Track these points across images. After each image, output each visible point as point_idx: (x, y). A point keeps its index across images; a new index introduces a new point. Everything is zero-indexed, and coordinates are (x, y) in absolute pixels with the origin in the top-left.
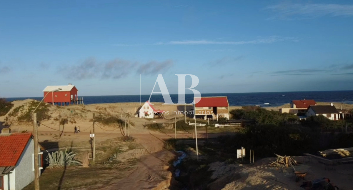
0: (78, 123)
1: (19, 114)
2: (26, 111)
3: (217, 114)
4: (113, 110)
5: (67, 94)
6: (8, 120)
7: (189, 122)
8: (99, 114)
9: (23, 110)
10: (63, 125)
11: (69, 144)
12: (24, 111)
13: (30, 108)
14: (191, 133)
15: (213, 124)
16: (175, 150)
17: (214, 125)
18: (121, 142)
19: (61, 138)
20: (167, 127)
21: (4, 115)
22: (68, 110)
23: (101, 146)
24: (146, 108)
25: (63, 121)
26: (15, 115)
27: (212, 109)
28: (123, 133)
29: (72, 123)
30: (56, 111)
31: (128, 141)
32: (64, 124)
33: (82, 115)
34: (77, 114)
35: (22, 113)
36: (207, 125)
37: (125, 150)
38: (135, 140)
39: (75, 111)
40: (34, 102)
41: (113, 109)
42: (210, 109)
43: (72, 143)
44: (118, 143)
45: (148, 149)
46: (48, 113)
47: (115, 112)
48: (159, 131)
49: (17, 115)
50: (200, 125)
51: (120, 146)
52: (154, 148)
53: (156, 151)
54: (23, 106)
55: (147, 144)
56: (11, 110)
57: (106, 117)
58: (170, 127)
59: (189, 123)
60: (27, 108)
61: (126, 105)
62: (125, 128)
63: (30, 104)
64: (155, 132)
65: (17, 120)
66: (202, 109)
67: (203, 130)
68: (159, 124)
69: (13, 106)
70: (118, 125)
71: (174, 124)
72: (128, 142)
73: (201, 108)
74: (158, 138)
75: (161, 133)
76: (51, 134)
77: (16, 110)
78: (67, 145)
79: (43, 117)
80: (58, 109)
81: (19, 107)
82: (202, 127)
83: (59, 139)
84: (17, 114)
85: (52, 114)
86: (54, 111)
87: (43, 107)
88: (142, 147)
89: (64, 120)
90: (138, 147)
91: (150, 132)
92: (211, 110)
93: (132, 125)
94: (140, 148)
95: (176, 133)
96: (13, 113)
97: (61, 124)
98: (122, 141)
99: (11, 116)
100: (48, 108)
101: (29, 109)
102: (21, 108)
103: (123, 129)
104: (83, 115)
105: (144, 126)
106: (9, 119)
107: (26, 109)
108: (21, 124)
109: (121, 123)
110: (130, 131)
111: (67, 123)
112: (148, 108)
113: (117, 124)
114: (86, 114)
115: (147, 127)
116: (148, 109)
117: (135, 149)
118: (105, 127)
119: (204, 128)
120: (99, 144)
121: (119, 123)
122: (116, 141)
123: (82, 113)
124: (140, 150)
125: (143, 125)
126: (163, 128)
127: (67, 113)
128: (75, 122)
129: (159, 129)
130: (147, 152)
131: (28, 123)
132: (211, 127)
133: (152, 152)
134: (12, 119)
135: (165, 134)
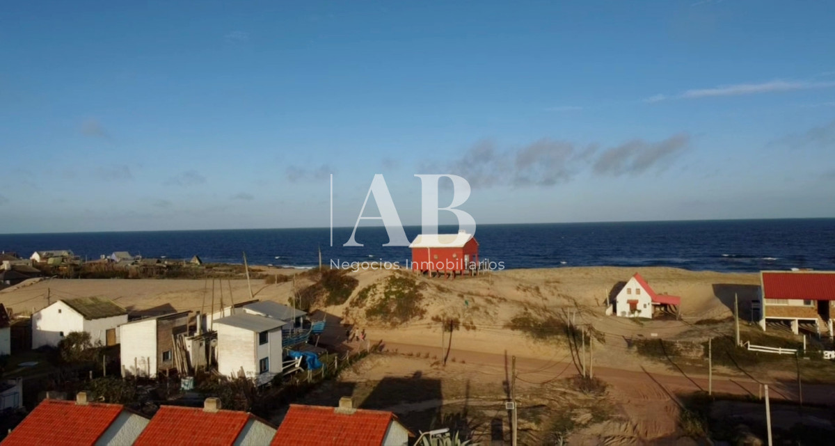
0: (480, 330)
1: (369, 303)
2: (381, 299)
3: (830, 320)
4: (554, 291)
5: (457, 254)
6: (349, 315)
7: (749, 342)
8: (524, 311)
9: (375, 294)
10: (449, 334)
11: (462, 389)
12: (377, 297)
13: (387, 291)
14: (752, 375)
15: (817, 350)
16: (708, 439)
17: (822, 354)
18: (575, 393)
19: (446, 369)
20: (686, 350)
21: (343, 302)
22: (459, 298)
23: (529, 401)
24: (633, 291)
25: (450, 323)
26: (360, 305)
27: (813, 305)
28: (577, 362)
29: (468, 328)
30: (435, 299)
31: (590, 390)
32: (451, 331)
33: (488, 311)
34: (476, 308)
35: (373, 300)
36: (801, 353)
37: (583, 423)
38: (606, 391)
39: (473, 300)
40: (394, 277)
41: (555, 288)
42: (809, 306)
43: (468, 387)
44: (568, 397)
45: (638, 426)
46: (420, 304)
47: (559, 295)
48: (667, 364)
49: (365, 305)
50: (780, 353)
51: (572, 407)
52: (655, 422)
53: (660, 435)
54: (374, 286)
55: (637, 406)
56: (355, 294)
57: (539, 318)
58: (696, 354)
59: (747, 346)
60: (382, 290)
61: (582, 274)
62: (583, 349)
63: (387, 283)
64: (654, 366)
65: (365, 315)
66: (786, 305)
67: (788, 368)
68: (665, 342)
69: (358, 285)
70: (565, 341)
71: (705, 344)
72: (591, 396)
73: (781, 300)
74: (664, 389)
75: (670, 369)
76: (427, 357)
77: (363, 295)
78: (459, 393)
79: (412, 313)
80: (439, 294)
81: (367, 288)
82: (784, 356)
83: (443, 370)
84: (364, 302)
85: (428, 305)
86: (432, 300)
87: (412, 289)
88: (624, 416)
89: (452, 321)
90: (615, 416)
91: (643, 365)
92: (812, 308)
93: (599, 340)
94: (620, 420)
95: (713, 374)
96: (357, 300)
97: (446, 331)
98: (575, 390)
99: (355, 308)
100: (421, 292)
101: (385, 293)
102: (371, 290)
103: (577, 351)
104: (491, 313)
105: (630, 343)
106: (350, 312)
107: (380, 293)
108: (372, 325)
109: (573, 335)
110: (595, 359)
111: (458, 329)
112: (638, 292)
113: (564, 337)
114: (497, 308)
115: (635, 348)
116: (638, 295)
117: (606, 420)
118: (538, 344)
119: (790, 362)
120: (525, 396)
121: (568, 336)
122: (563, 390)
123: (489, 306)
124: (620, 427)
125: (626, 340)
126: (677, 353)
127: (457, 305)
128: (474, 328)
129: (666, 354)
130: (635, 436)
131: (383, 324)
132: (811, 358)
133: (649, 437)
134: (355, 312)
135: (683, 373)
